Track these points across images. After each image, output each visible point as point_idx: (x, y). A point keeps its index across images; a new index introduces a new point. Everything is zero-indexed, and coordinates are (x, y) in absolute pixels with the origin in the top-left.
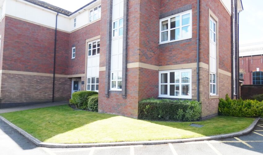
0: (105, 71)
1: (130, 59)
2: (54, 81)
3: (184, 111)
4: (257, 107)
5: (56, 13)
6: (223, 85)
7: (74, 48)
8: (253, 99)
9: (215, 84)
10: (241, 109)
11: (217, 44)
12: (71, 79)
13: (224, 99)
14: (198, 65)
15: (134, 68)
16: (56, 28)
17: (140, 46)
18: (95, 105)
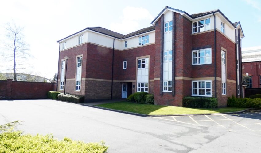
0: (159, 80)
1: (177, 74)
2: (112, 85)
3: (208, 103)
4: (250, 102)
5: (114, 38)
6: (230, 89)
7: (126, 62)
8: (248, 98)
9: (225, 88)
10: (240, 103)
11: (226, 64)
12: (121, 83)
13: (231, 97)
14: (215, 78)
15: (179, 80)
16: (114, 48)
17: (183, 68)
18: (152, 101)
